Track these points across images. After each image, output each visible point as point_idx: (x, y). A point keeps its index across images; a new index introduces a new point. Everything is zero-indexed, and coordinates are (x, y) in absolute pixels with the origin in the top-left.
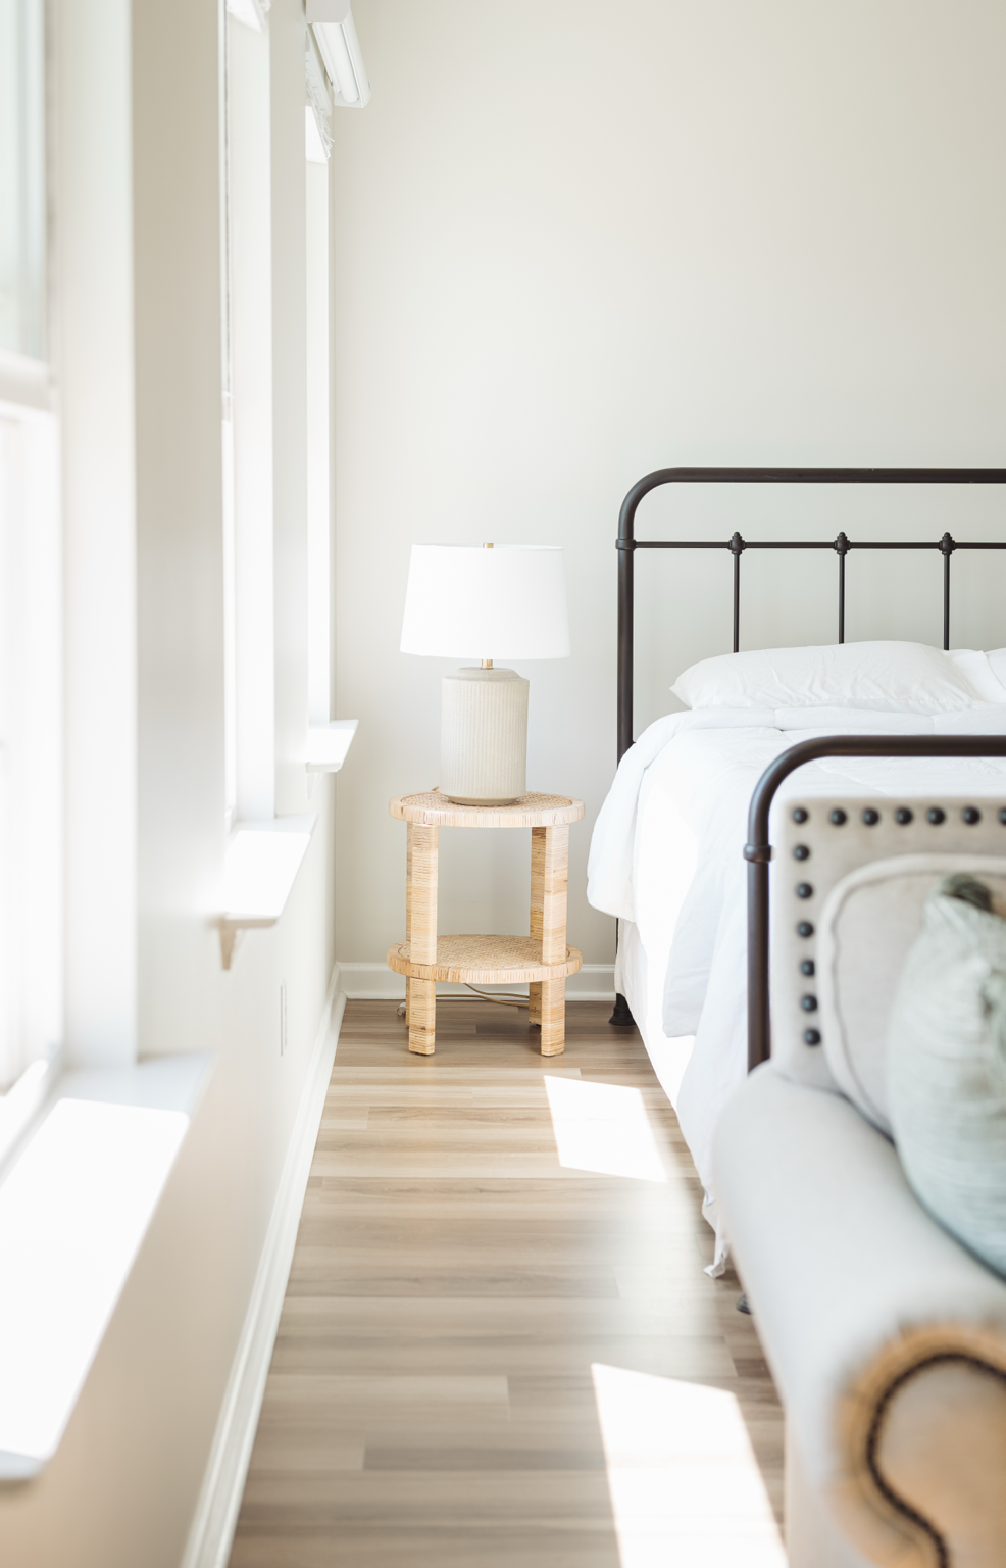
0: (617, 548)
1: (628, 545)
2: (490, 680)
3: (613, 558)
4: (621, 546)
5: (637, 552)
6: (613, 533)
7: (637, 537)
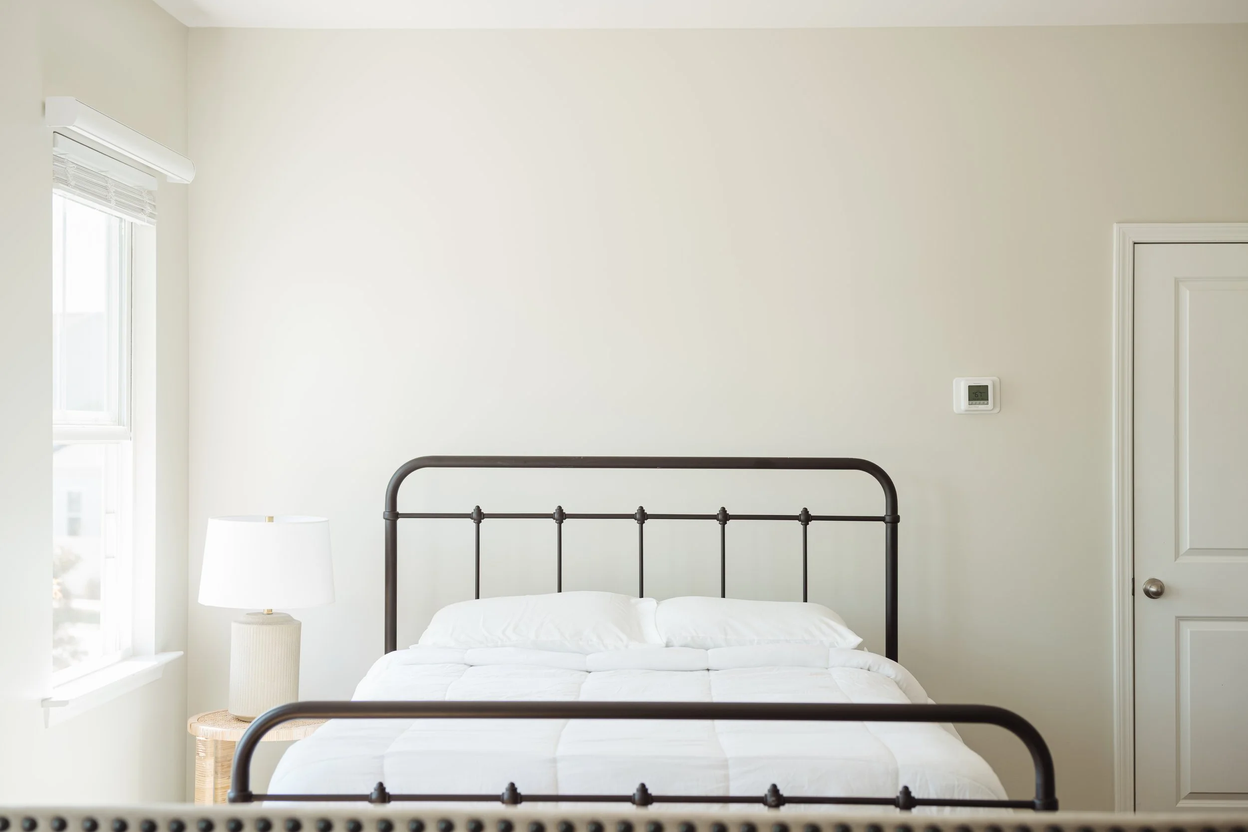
0: (384, 518)
1: (393, 516)
2: (269, 624)
3: (381, 525)
4: (386, 517)
5: (400, 522)
6: (381, 506)
7: (400, 510)
